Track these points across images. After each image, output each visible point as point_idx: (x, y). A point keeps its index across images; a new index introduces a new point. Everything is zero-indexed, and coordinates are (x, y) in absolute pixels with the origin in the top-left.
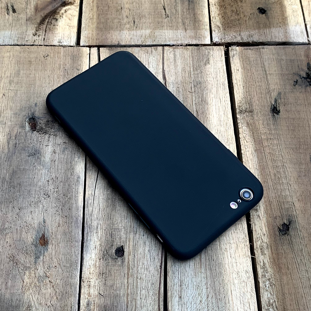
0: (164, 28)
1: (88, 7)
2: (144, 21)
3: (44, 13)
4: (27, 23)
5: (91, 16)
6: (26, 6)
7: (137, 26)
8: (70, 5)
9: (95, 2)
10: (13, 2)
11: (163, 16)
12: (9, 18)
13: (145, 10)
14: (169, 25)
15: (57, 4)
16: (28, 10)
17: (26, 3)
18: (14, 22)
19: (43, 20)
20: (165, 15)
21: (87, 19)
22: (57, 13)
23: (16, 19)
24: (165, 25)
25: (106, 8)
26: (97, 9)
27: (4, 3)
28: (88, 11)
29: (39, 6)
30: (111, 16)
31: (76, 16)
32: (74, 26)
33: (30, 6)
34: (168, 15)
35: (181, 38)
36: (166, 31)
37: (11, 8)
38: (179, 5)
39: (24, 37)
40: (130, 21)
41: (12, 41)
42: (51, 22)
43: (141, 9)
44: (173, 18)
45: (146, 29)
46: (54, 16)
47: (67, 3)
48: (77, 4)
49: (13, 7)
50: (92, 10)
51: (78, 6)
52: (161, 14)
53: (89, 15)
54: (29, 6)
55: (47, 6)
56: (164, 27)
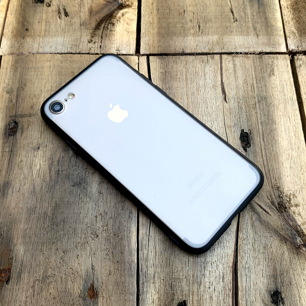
0: (233, 34)
1: (147, 10)
2: (211, 25)
3: (99, 17)
4: (81, 28)
5: (151, 20)
6: (79, 9)
7: (202, 30)
8: (128, 8)
9: (155, 4)
10: (65, 5)
12: (61, 23)
13: (211, 13)
14: (238, 31)
15: (113, 6)
16: (82, 14)
17: (79, 5)
18: (66, 28)
19: (99, 24)
20: (233, 18)
21: (147, 23)
22: (113, 17)
23: (68, 23)
24: (235, 30)
25: (168, 11)
26: (158, 12)
27: (55, 6)
28: (147, 15)
29: (93, 9)
30: (173, 20)
31: (134, 20)
32: (133, 32)
33: (84, 9)
34: (236, 19)
35: (253, 45)
36: (236, 37)
37: (63, 11)
39: (78, 44)
40: (194, 26)
41: (65, 49)
42: (107, 27)
43: (206, 11)
44: (242, 22)
45: (213, 35)
46: (111, 20)
47: (125, 5)
48: (135, 6)
49: (65, 10)
50: (152, 13)
51: (136, 9)
52: (229, 18)
53: (148, 18)
54: (82, 9)
55: (103, 8)
56: (233, 32)
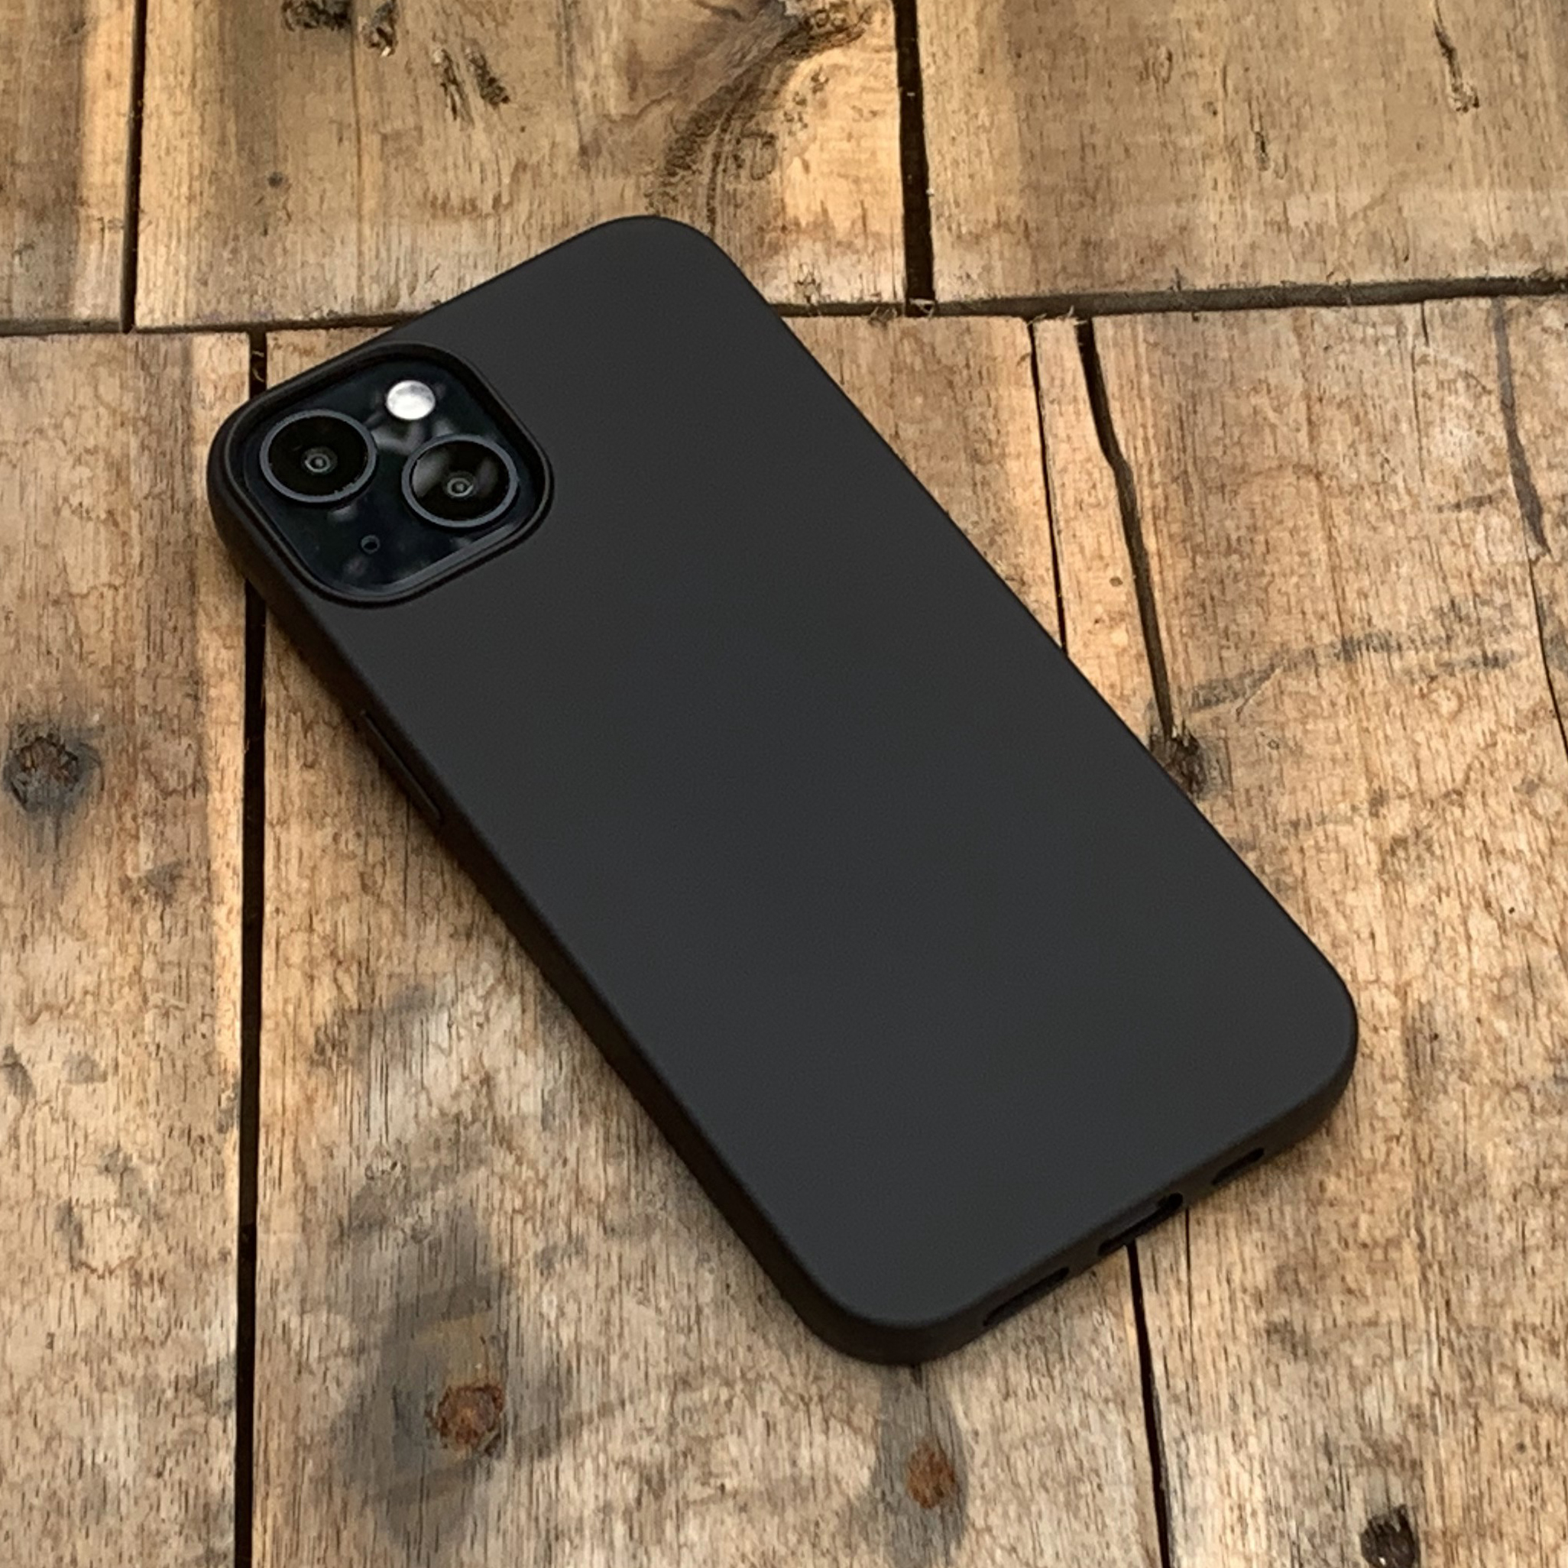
1: (955, 56)
2: (1327, 130)
4: (588, 167)
6: (564, 54)
8: (841, 44)
11: (1445, 97)
12: (469, 138)
13: (1326, 62)
14: (1488, 157)
15: (756, 39)
16: (581, 85)
18: (504, 165)
21: (959, 131)
22: (763, 100)
23: (513, 139)
24: (1466, 154)
26: (1016, 66)
27: (422, 41)
28: (956, 80)
29: (645, 57)
31: (884, 113)
32: (883, 178)
33: (592, 56)
34: (1473, 90)
37: (468, 69)
38: (1542, 26)
40: (1231, 136)
42: (736, 158)
44: (1508, 107)
45: (1341, 183)
46: (752, 116)
47: (822, 30)
48: (879, 36)
49: (480, 64)
50: (982, 72)
51: (888, 49)
52: (1431, 84)
53: (964, 103)
54: (580, 54)
55: (698, 52)
56: (1455, 167)
